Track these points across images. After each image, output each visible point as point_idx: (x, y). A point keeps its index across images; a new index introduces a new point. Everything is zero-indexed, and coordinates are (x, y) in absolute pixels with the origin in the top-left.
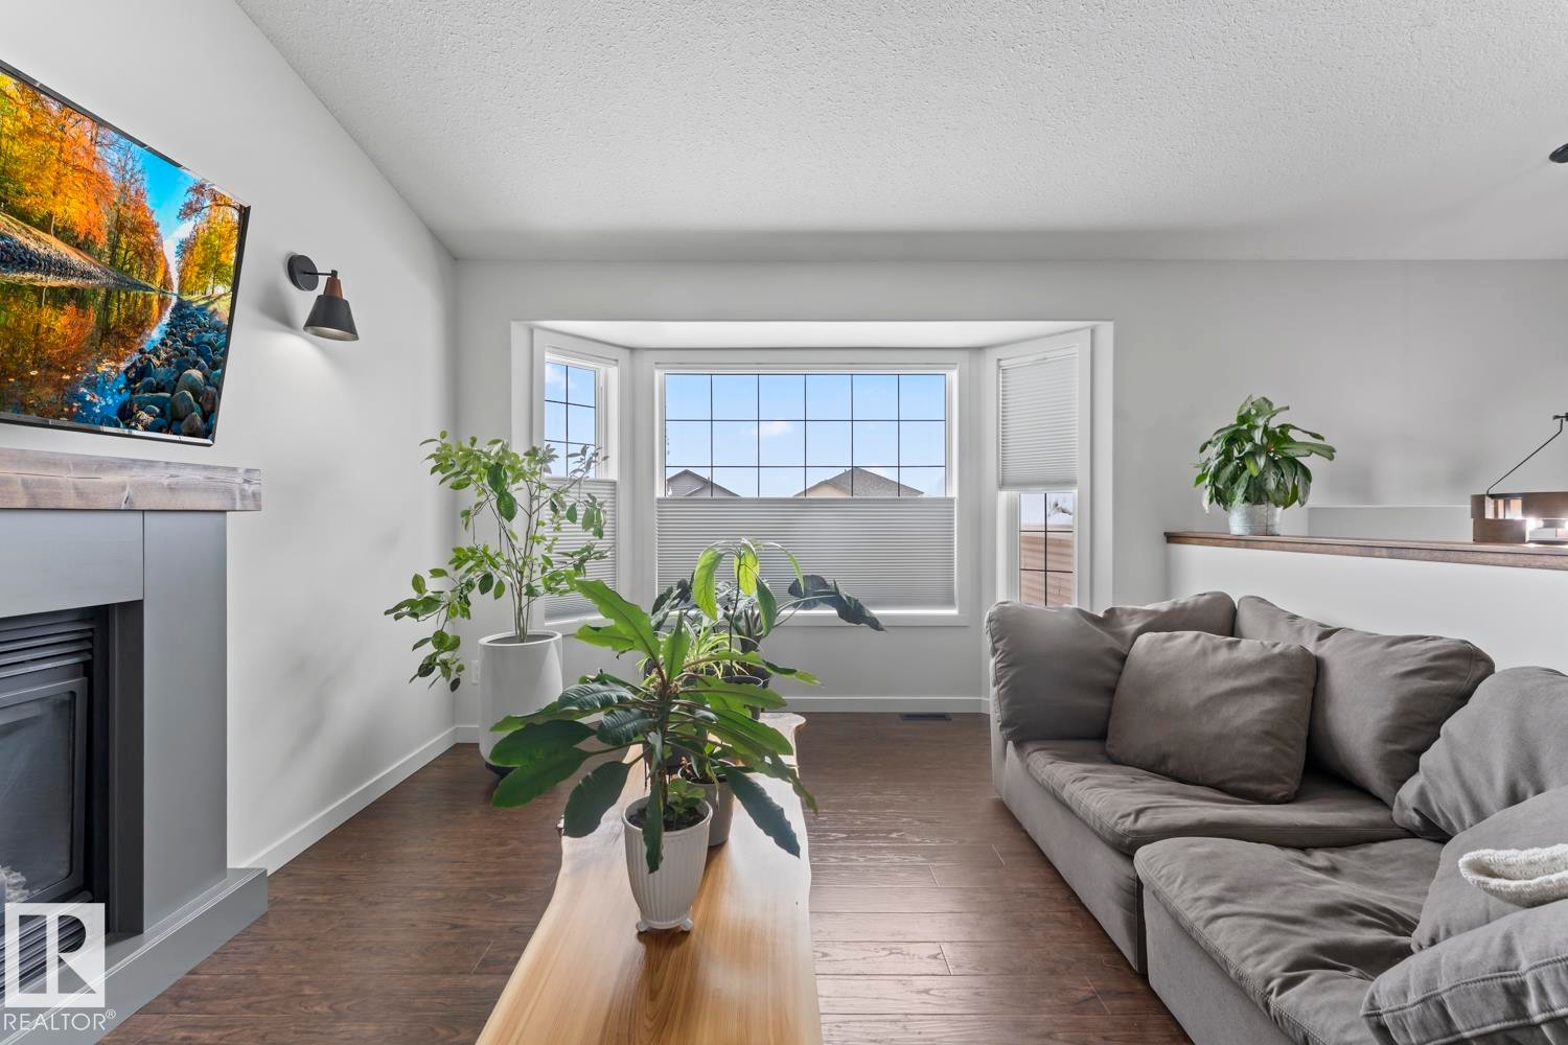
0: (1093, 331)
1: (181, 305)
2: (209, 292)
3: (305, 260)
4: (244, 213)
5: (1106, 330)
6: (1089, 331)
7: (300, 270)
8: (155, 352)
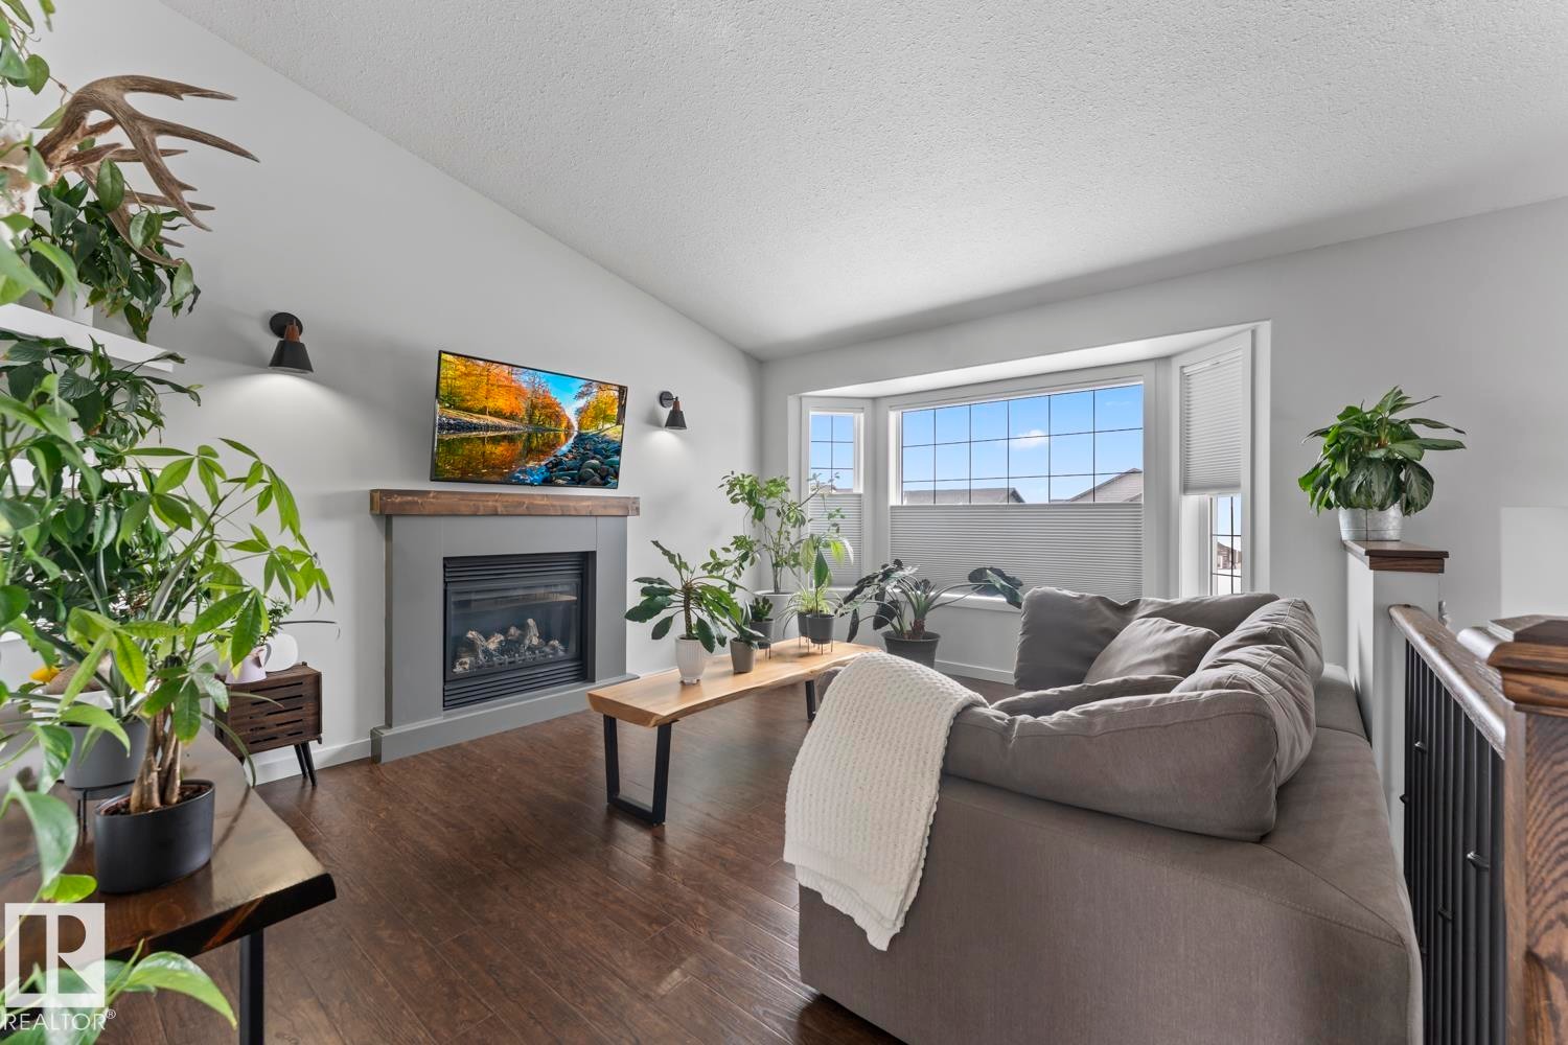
0: (1254, 332)
1: (580, 435)
2: (600, 427)
3: (668, 393)
4: (622, 390)
5: (1265, 329)
6: (1250, 333)
7: (664, 398)
8: (565, 455)
